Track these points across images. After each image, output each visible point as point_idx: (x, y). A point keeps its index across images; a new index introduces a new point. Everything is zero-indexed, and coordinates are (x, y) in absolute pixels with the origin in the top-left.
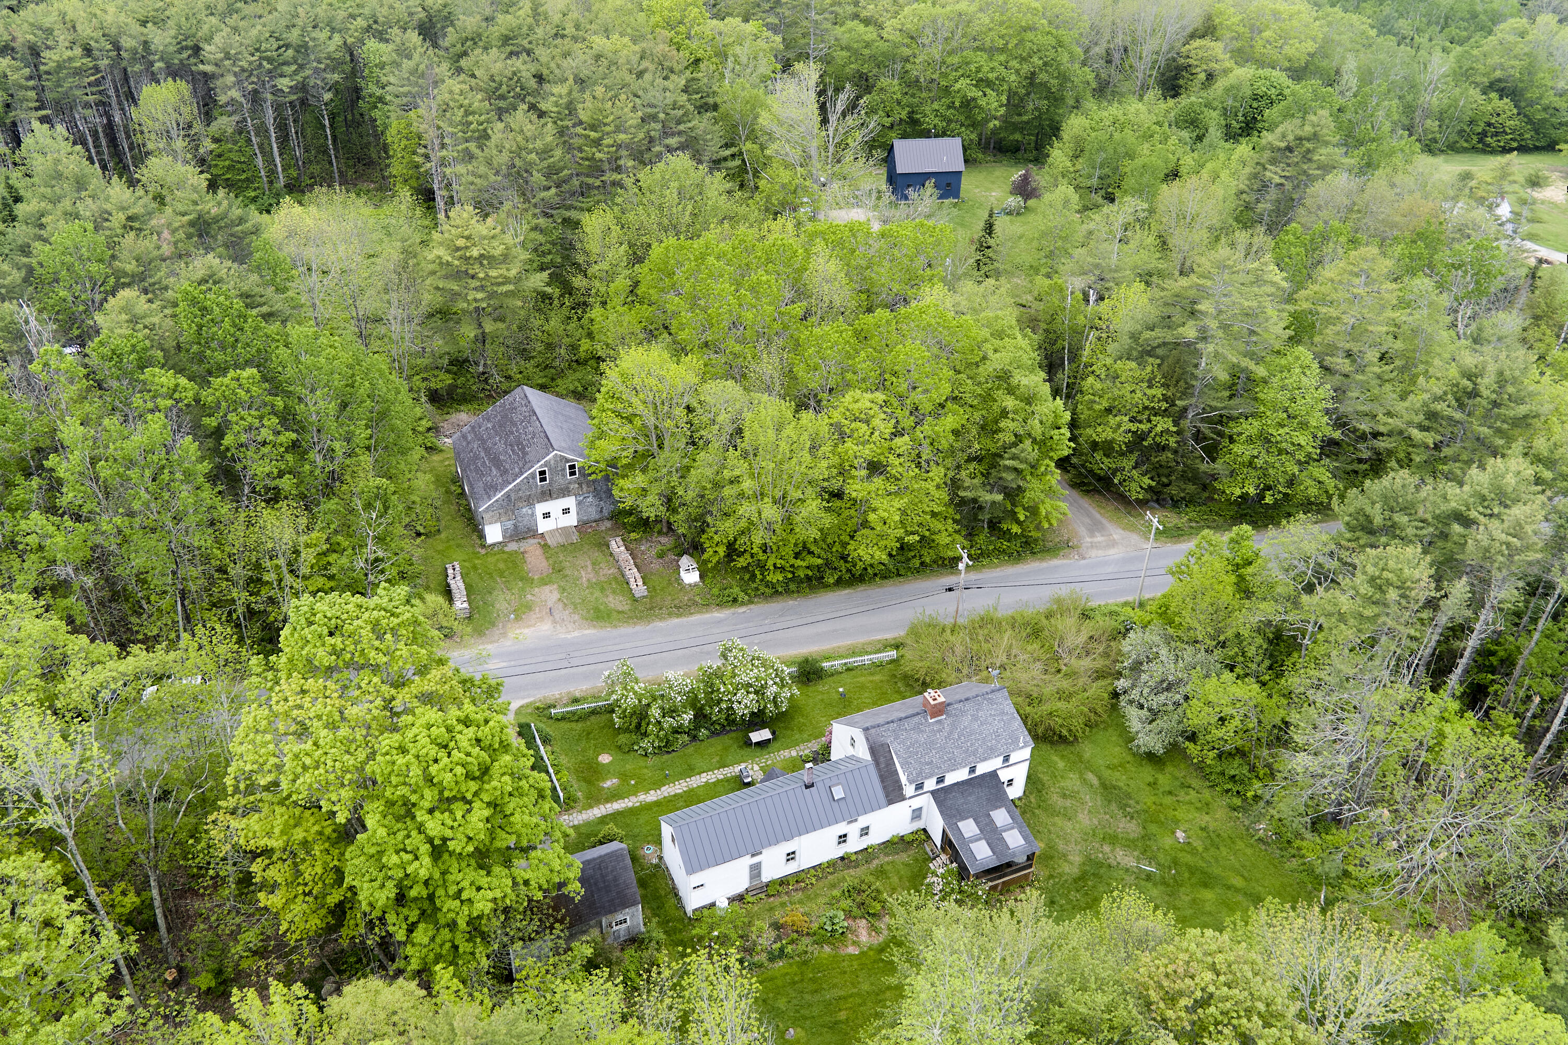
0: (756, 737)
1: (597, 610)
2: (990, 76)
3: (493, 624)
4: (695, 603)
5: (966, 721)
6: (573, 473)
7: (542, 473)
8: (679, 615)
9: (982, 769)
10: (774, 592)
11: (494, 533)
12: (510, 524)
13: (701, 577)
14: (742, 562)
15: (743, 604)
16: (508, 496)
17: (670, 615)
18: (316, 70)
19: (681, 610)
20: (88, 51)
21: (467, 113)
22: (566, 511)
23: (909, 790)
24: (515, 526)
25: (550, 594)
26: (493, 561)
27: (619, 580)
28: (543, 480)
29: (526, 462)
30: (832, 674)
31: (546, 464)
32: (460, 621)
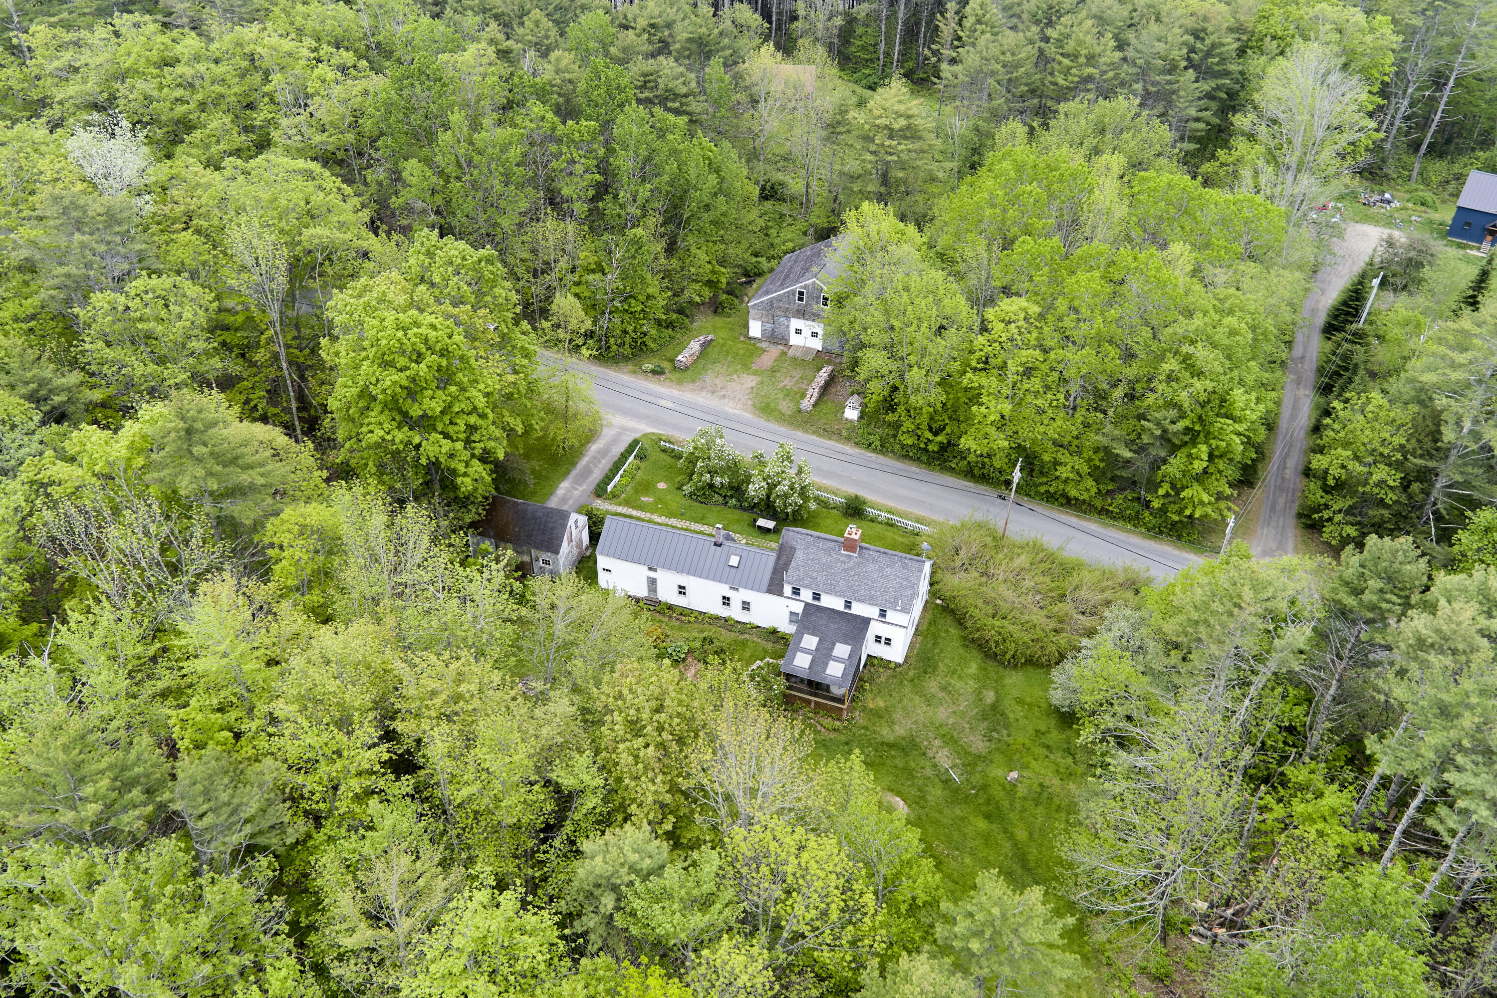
0: (761, 522)
1: (768, 405)
3: (693, 381)
4: (840, 434)
5: (871, 567)
8: (820, 435)
9: (858, 609)
10: (908, 454)
11: (755, 329)
12: (769, 326)
13: (861, 417)
14: (891, 417)
15: (875, 450)
16: (771, 301)
17: (814, 433)
19: (826, 432)
22: (814, 334)
23: (788, 590)
24: (773, 331)
25: (750, 381)
26: (741, 348)
27: (803, 396)
28: (801, 299)
29: (797, 282)
30: (872, 520)
31: (805, 287)
32: (675, 369)
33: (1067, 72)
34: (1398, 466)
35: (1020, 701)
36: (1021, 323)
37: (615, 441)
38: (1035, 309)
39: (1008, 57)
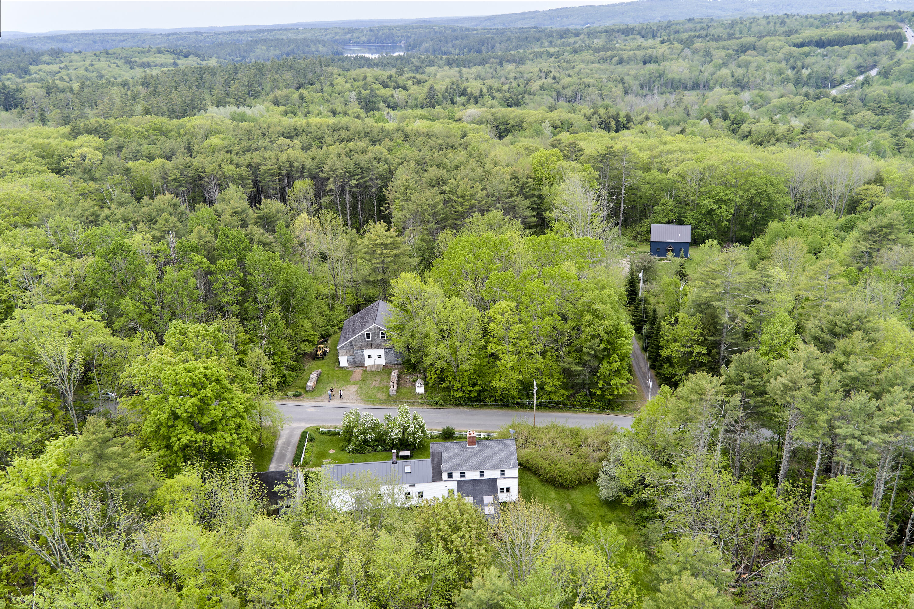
0: (402, 453)
1: (370, 397)
2: (724, 198)
3: (321, 395)
4: (418, 402)
5: (487, 450)
6: (383, 337)
7: (368, 334)
9: (488, 475)
10: (460, 403)
11: (344, 361)
12: (351, 358)
13: (426, 390)
14: (445, 385)
15: (441, 406)
16: (351, 343)
18: (371, 179)
19: (410, 403)
20: (280, 168)
21: (407, 189)
22: (379, 356)
23: (445, 476)
24: (354, 360)
25: (354, 388)
26: (338, 373)
27: (388, 388)
28: (368, 338)
29: (363, 329)
30: (460, 438)
31: (370, 330)
32: (307, 391)
33: (462, 204)
34: (702, 344)
35: (584, 504)
36: (510, 312)
37: (291, 435)
38: (514, 304)
39: (431, 202)
